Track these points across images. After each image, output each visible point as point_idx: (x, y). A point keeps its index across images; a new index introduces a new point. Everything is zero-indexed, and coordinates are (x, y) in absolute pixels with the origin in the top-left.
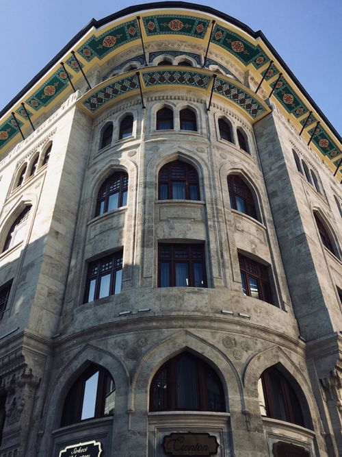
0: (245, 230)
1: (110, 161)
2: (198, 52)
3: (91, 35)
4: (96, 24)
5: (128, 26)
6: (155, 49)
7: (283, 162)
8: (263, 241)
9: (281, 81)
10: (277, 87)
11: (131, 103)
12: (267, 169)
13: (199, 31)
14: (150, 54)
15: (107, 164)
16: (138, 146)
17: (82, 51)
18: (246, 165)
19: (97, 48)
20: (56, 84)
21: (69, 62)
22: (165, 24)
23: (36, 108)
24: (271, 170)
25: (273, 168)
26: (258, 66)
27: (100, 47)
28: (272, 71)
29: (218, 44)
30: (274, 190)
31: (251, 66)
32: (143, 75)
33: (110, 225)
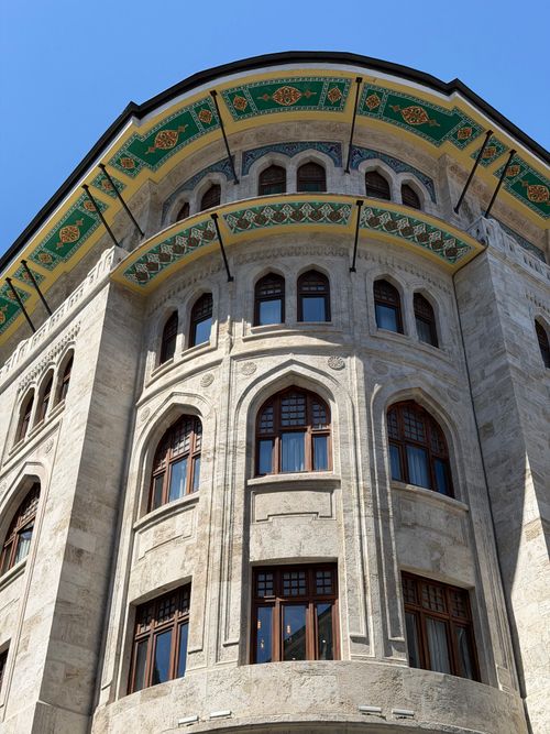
0: (420, 522)
1: (171, 395)
2: (336, 138)
3: (131, 133)
4: (137, 111)
5: (197, 110)
6: (253, 145)
7: (503, 363)
8: (460, 537)
9: (516, 163)
10: (508, 174)
11: (208, 269)
12: (477, 373)
13: (333, 100)
14: (245, 154)
15: (167, 400)
16: (218, 363)
17: (118, 162)
18: (429, 376)
19: (146, 153)
20: (80, 222)
21: (97, 183)
22: (265, 98)
23: (49, 266)
24: (483, 377)
25: (487, 373)
26: (462, 143)
27: (150, 150)
28: (494, 148)
29: (376, 117)
30: (489, 420)
31: (448, 146)
32: (225, 217)
33: (169, 532)
